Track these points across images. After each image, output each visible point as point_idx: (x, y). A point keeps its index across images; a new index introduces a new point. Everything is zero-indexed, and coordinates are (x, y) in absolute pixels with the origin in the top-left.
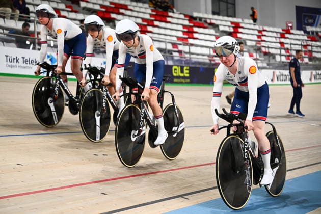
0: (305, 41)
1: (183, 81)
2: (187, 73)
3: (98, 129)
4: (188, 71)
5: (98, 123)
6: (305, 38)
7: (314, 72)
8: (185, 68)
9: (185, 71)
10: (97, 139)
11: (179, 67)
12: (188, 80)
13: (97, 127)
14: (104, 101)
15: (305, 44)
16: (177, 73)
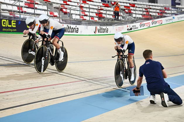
0: (100, 7)
1: (11, 30)
2: (13, 25)
3: (43, 66)
4: (15, 24)
5: (43, 64)
6: (101, 4)
7: (98, 27)
8: (13, 21)
9: (13, 24)
10: (42, 72)
11: (8, 20)
12: (15, 30)
13: (42, 66)
14: (47, 52)
15: (100, 8)
16: (5, 24)
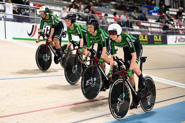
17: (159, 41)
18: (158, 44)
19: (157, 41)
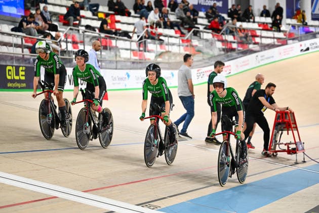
17: (20, 81)
18: (17, 88)
19: (13, 81)
